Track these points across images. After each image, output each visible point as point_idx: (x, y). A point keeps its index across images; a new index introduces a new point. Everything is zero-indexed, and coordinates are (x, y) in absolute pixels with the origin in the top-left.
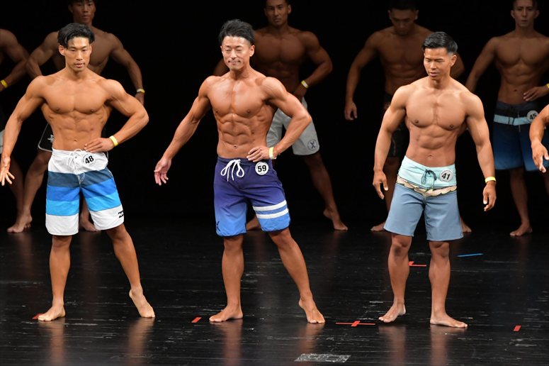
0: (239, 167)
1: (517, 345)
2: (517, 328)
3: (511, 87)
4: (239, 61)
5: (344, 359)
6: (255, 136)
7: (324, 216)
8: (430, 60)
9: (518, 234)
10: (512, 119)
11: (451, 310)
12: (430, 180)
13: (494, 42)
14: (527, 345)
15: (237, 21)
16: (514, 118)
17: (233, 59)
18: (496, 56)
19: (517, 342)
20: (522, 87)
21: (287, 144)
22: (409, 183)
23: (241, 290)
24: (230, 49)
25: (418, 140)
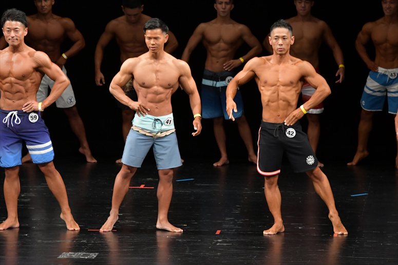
0: (17, 117)
1: (218, 244)
2: (218, 232)
3: (214, 59)
4: (17, 39)
5: (94, 256)
6: (28, 94)
7: (79, 152)
8: (150, 38)
9: (219, 165)
10: (215, 82)
11: (172, 219)
12: (158, 126)
13: (202, 27)
14: (225, 244)
15: (14, 10)
16: (217, 82)
17: (13, 37)
18: (203, 36)
19: (218, 242)
20: (222, 59)
21: (51, 100)
22: (143, 129)
23: (18, 206)
24: (10, 30)
25: (146, 97)
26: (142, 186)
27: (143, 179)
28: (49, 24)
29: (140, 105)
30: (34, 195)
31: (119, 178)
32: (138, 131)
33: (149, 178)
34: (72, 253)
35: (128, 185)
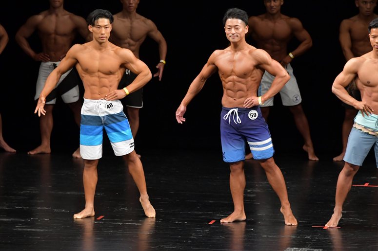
4: (237, 36)
6: (249, 92)
8: (375, 36)
15: (235, 9)
17: (233, 34)
22: (366, 128)
23: (244, 201)
24: (230, 28)
25: (370, 97)
26: (366, 185)
27: (368, 178)
28: (277, 23)
29: (365, 105)
30: (259, 191)
31: (342, 176)
32: (361, 130)
33: (373, 176)
34: (297, 249)
35: (351, 182)
